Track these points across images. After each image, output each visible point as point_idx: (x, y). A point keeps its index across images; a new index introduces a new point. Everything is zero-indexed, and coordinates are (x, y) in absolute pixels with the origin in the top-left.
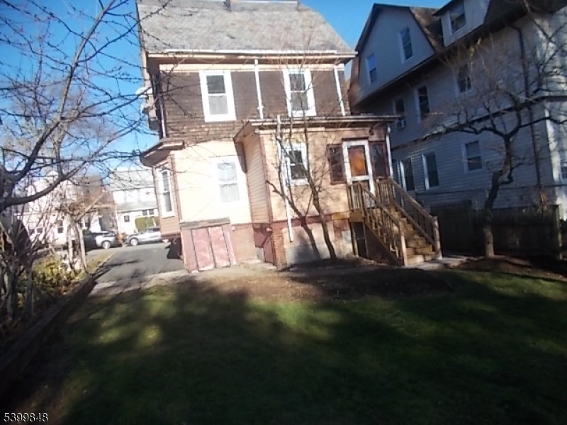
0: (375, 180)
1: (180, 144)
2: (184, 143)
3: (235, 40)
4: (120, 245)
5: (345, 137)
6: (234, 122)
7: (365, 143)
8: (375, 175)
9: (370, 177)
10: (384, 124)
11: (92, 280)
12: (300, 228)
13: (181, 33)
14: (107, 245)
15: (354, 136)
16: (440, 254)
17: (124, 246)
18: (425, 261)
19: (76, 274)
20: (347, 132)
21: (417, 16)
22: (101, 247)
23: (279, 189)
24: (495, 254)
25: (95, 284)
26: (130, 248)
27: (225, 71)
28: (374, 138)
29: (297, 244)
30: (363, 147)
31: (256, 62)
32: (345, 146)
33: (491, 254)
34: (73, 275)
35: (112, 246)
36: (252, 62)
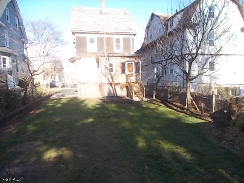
0: (135, 74)
1: (79, 58)
2: (80, 58)
3: (100, 26)
4: (65, 87)
5: (127, 60)
6: (96, 52)
7: (133, 63)
8: (135, 73)
9: (134, 73)
10: (139, 57)
11: (51, 95)
12: (110, 86)
13: (83, 23)
14: (60, 86)
15: (129, 60)
16: (145, 97)
17: (66, 87)
18: (139, 99)
19: (47, 92)
20: (127, 59)
21: (161, 20)
22: (58, 87)
23: (104, 74)
24: (156, 98)
25: (52, 96)
26: (68, 88)
27: (95, 37)
28: (136, 61)
29: (108, 91)
30: (132, 64)
31: (105, 34)
32: (127, 63)
33: (154, 98)
34: (46, 92)
35: (62, 87)
36: (104, 34)
